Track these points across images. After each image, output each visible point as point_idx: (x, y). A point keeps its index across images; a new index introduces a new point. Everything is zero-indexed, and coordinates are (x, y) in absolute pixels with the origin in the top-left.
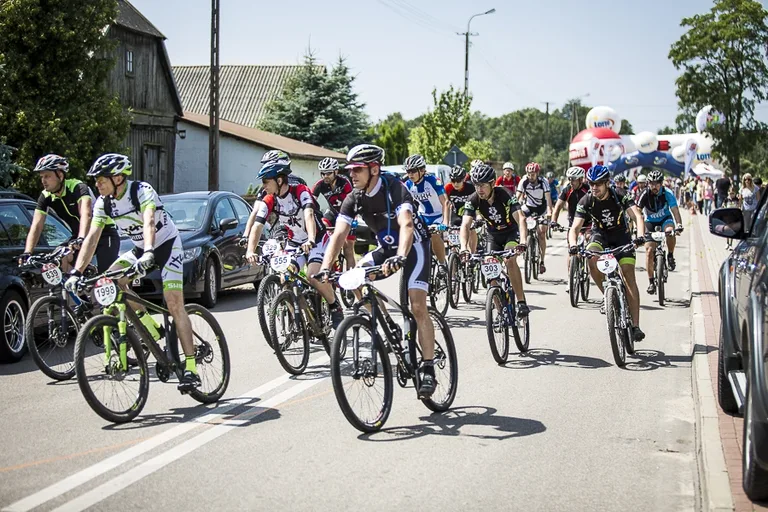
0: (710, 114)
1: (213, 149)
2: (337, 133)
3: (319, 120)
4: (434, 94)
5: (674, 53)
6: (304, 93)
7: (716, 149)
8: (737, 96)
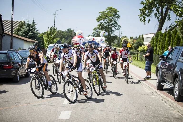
0: (104, 33)
1: (12, 39)
2: (33, 36)
3: (30, 33)
4: (49, 28)
5: (97, 19)
6: (26, 27)
7: (106, 40)
8: (111, 29)
